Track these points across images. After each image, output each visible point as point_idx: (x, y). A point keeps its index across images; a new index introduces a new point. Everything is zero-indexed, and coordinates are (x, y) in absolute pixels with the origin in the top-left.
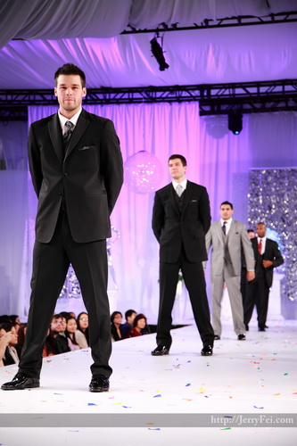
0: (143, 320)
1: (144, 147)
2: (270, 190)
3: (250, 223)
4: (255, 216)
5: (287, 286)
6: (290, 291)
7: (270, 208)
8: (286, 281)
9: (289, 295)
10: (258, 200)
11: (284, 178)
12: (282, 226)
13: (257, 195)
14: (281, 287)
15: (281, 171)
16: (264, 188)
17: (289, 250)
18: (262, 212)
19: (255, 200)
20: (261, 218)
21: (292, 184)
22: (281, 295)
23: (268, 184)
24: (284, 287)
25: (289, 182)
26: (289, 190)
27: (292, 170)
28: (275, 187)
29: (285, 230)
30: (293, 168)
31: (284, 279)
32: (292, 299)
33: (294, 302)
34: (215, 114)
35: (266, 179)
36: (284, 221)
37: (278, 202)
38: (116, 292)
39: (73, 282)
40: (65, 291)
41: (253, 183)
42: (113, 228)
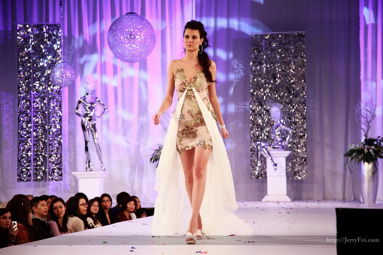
0: (132, 202)
1: (132, 8)
2: (275, 57)
3: (252, 94)
4: (258, 86)
5: (294, 164)
6: (296, 170)
7: (274, 77)
8: (292, 159)
9: (295, 174)
10: (261, 69)
11: (289, 43)
12: (287, 97)
13: (261, 64)
14: (287, 165)
15: (286, 35)
16: (267, 55)
17: (295, 123)
18: (265, 83)
19: (258, 68)
20: (265, 89)
21: (298, 51)
22: (287, 173)
23: (273, 50)
24: (290, 164)
25: (296, 48)
26: (295, 57)
27: (299, 35)
28: (280, 54)
29: (291, 102)
30: (300, 32)
31: (290, 155)
32: (299, 178)
33: (302, 181)
35: (270, 45)
36: (290, 92)
37: (283, 71)
38: (103, 172)
39: (53, 163)
40: (44, 172)
41: (256, 49)
42: (99, 101)
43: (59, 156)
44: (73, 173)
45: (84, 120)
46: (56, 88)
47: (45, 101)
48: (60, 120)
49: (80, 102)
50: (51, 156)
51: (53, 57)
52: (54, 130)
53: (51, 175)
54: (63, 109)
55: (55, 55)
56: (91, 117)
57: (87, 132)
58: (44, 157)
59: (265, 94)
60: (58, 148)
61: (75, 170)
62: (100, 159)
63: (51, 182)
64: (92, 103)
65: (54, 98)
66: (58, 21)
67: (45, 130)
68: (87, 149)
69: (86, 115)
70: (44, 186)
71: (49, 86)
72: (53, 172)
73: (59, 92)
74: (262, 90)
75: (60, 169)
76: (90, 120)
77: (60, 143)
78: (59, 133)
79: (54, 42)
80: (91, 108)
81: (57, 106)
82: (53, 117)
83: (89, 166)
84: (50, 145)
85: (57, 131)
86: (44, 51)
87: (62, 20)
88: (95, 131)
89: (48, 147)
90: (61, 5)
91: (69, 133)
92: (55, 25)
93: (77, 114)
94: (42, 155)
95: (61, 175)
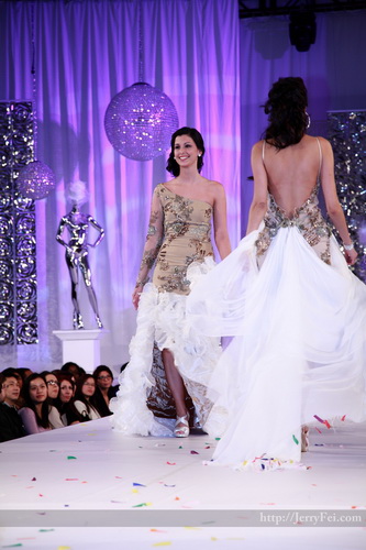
10: (345, 166)
13: (344, 158)
16: (352, 146)
18: (350, 189)
20: (349, 199)
34: (267, 14)
35: (358, 130)
38: (99, 331)
39: (23, 316)
40: (10, 331)
41: (335, 136)
42: (92, 221)
43: (32, 306)
44: (54, 332)
45: (69, 250)
46: (26, 200)
47: (10, 222)
48: (34, 251)
49: (63, 223)
50: (19, 306)
51: (21, 153)
52: (24, 266)
53: (20, 336)
54: (37, 234)
55: (24, 150)
56: (79, 245)
57: (75, 269)
58: (10, 308)
59: (349, 207)
60: (30, 294)
61: (58, 328)
62: (95, 311)
63: (20, 347)
64: (81, 225)
65: (23, 216)
66: (28, 97)
67: (10, 266)
68: (74, 295)
69: (73, 243)
70: (10, 352)
71: (16, 198)
72: (24, 330)
73: (31, 208)
74: (345, 201)
75: (33, 326)
76: (78, 251)
77: (33, 287)
78: (33, 270)
79: (24, 131)
80: (80, 232)
81: (28, 229)
82: (22, 245)
83: (78, 321)
84: (18, 288)
85: (28, 268)
86: (7, 143)
87: (35, 96)
88: (88, 267)
89: (15, 291)
90: (33, 72)
91: (48, 271)
92: (25, 104)
93: (59, 241)
94: (6, 305)
95: (35, 335)
